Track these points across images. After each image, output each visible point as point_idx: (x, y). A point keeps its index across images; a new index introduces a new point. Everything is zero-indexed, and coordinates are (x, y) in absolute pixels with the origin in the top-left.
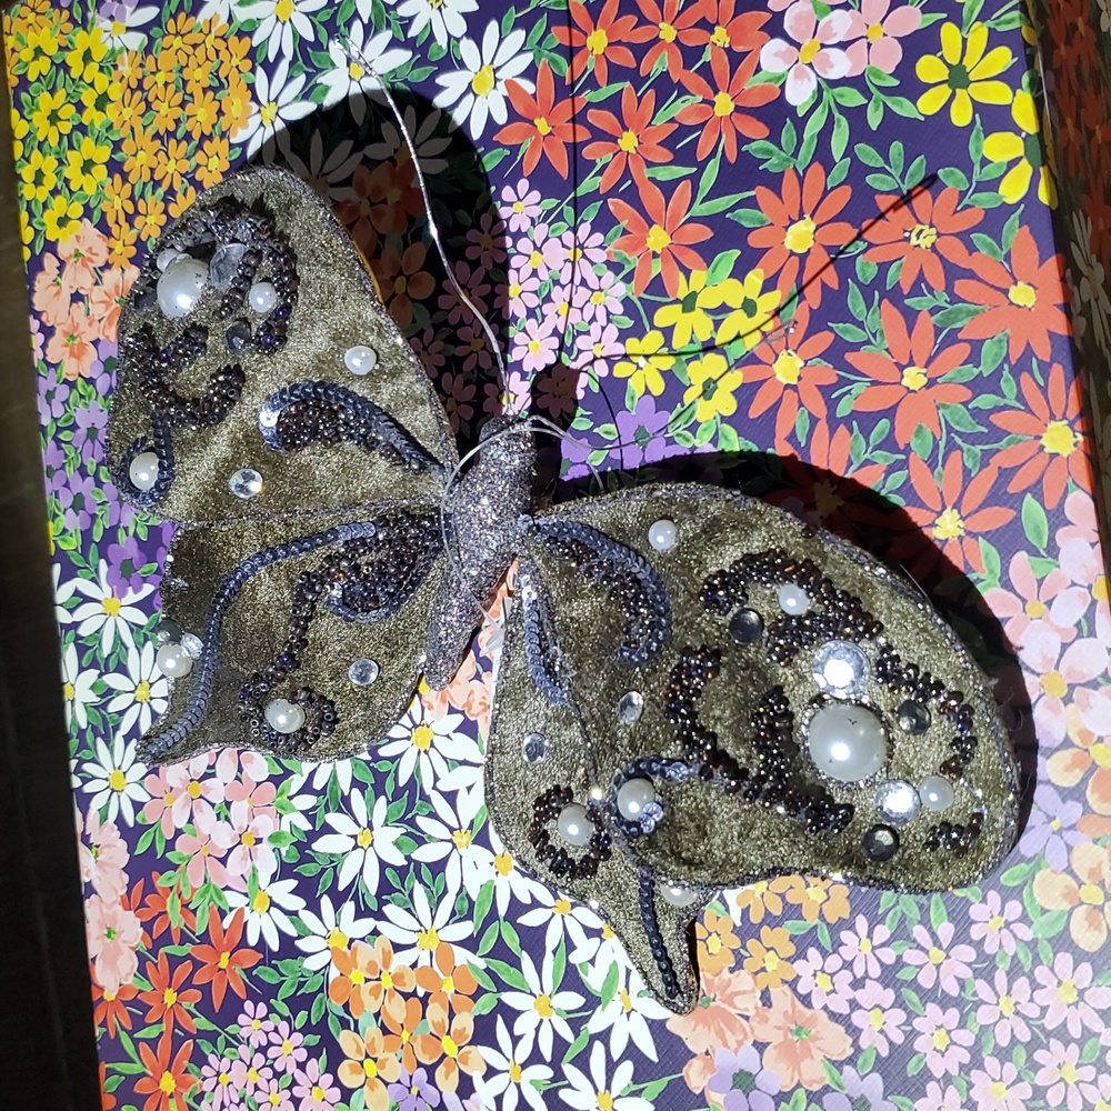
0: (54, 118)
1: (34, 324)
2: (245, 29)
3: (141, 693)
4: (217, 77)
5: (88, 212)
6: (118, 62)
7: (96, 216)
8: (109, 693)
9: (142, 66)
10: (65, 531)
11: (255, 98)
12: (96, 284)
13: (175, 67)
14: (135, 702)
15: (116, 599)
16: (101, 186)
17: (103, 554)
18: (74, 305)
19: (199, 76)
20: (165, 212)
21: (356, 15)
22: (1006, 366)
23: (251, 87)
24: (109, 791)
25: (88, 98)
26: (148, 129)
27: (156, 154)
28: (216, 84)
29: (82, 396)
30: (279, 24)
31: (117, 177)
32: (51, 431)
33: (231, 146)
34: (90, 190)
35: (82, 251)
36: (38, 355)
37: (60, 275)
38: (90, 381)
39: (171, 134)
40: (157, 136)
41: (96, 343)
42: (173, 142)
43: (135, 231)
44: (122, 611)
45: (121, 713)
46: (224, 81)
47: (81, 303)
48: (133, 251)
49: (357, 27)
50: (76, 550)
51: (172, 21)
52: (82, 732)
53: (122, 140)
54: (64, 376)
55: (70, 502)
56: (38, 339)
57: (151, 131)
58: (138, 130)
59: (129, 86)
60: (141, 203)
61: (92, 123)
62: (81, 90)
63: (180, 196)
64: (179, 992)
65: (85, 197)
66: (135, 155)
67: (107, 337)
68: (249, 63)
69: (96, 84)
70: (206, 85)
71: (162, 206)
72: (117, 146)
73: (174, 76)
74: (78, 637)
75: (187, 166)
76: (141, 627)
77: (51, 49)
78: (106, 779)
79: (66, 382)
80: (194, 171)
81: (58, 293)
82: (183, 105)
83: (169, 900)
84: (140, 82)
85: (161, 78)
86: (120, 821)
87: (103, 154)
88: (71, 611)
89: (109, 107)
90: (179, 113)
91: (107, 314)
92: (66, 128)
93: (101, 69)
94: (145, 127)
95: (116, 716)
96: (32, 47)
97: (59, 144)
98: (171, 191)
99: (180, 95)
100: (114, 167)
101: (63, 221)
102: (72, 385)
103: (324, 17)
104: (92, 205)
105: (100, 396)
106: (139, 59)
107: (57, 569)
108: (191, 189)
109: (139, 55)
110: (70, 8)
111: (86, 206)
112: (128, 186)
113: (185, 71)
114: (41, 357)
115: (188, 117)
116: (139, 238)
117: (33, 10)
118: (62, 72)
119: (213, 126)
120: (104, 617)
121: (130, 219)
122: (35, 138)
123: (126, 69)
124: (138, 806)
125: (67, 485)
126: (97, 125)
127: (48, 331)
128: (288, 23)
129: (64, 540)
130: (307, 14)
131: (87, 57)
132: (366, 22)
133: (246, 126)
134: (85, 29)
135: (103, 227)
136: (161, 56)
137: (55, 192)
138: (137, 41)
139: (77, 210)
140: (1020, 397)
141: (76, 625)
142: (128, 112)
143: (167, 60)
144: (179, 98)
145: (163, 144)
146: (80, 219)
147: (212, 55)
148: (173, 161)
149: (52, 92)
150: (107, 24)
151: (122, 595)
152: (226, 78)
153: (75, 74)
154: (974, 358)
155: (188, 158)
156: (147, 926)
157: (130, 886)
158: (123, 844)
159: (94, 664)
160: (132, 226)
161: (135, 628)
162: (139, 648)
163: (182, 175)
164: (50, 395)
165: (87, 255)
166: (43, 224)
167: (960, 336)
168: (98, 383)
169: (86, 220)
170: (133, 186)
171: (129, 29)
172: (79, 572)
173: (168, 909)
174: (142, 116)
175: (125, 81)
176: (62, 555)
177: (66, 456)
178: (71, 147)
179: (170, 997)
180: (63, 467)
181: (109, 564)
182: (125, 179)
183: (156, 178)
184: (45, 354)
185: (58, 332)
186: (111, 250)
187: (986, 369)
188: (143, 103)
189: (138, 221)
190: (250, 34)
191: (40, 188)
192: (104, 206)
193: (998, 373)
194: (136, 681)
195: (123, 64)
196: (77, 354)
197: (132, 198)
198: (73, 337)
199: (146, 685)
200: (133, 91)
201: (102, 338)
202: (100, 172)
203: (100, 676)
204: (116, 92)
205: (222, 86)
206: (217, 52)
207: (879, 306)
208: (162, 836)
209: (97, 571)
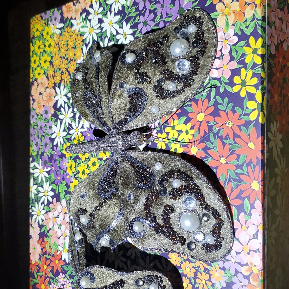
0: (39, 47)
1: (31, 98)
2: (82, 34)
3: (46, 193)
4: (75, 45)
5: (45, 73)
6: (54, 36)
7: (46, 74)
8: (39, 192)
9: (59, 38)
10: (33, 150)
11: (83, 53)
12: (45, 91)
13: (66, 40)
14: (44, 196)
15: (42, 170)
16: (48, 67)
17: (41, 158)
18: (40, 95)
19: (71, 44)
20: (61, 77)
21: (107, 36)
22: (245, 163)
23: (82, 49)
24: (37, 215)
25: (47, 44)
26: (59, 55)
27: (60, 62)
28: (74, 47)
29: (40, 118)
30: (90, 35)
31: (52, 65)
32: (33, 125)
33: (77, 64)
34: (45, 68)
35: (43, 82)
36: (31, 106)
37: (38, 87)
38: (42, 115)
39: (64, 58)
40: (61, 57)
41: (44, 106)
42: (64, 59)
43: (54, 80)
44: (43, 173)
45: (41, 197)
46: (76, 46)
47: (41, 95)
48: (53, 85)
49: (107, 39)
50: (35, 155)
51: (66, 28)
52: (33, 200)
53: (53, 56)
54: (36, 113)
55: (35, 143)
56: (32, 102)
57: (60, 56)
58: (57, 54)
59: (56, 43)
60: (56, 73)
61: (47, 50)
62: (45, 42)
63: (64, 73)
64: (47, 266)
65: (44, 69)
66: (56, 61)
67: (46, 105)
68: (82, 43)
69: (49, 41)
70: (72, 47)
71: (60, 75)
72: (52, 58)
73: (66, 43)
74: (34, 177)
75: (67, 66)
76: (47, 178)
77: (40, 30)
78: (37, 212)
79: (37, 114)
80: (68, 68)
81: (37, 92)
82: (67, 51)
83: (47, 244)
84: (58, 42)
85: (63, 42)
86: (38, 223)
87: (49, 59)
88: (33, 170)
89: (51, 47)
90: (66, 52)
91: (46, 99)
92: (42, 50)
93: (50, 37)
94: (58, 54)
95: (40, 198)
96: (36, 28)
97: (40, 54)
98: (62, 72)
99: (67, 48)
100: (51, 63)
101: (39, 74)
102: (38, 115)
103: (100, 35)
104: (46, 71)
105: (44, 119)
106: (58, 37)
107: (31, 159)
108: (67, 72)
109: (59, 35)
110: (45, 20)
111: (44, 71)
112: (54, 68)
113: (68, 42)
114: (32, 107)
115: (68, 54)
116: (55, 82)
117: (37, 19)
118: (42, 36)
119: (73, 57)
120: (40, 173)
121: (53, 77)
122: (35, 52)
123: (55, 38)
124: (43, 220)
125: (35, 139)
126: (48, 52)
127: (34, 100)
128: (91, 35)
129: (33, 153)
130: (96, 33)
131: (47, 33)
132: (109, 38)
133: (80, 59)
134: (48, 26)
135: (47, 77)
136: (63, 37)
137: (38, 66)
138: (58, 32)
139: (42, 72)
140: (247, 172)
141: (33, 174)
142: (55, 50)
143: (65, 38)
144: (66, 48)
145: (62, 60)
146: (43, 74)
147: (74, 39)
148: (64, 64)
149: (39, 41)
150: (52, 26)
151: (44, 169)
152: (77, 46)
153: (45, 37)
154: (238, 159)
155: (67, 64)
156: (42, 249)
157: (39, 239)
158: (39, 228)
159: (36, 184)
160: (54, 79)
161: (46, 178)
162: (46, 182)
163: (65, 69)
164: (33, 116)
165: (44, 84)
166: (35, 74)
167: (235, 152)
168: (43, 116)
169: (44, 75)
170: (55, 69)
171: (57, 28)
172: (35, 161)
173: (47, 246)
174: (58, 51)
175: (55, 41)
176: (32, 156)
177: (35, 132)
178: (42, 56)
179: (45, 267)
180: (34, 135)
181: (42, 161)
182: (53, 67)
183: (60, 68)
184: (33, 106)
185: (36, 101)
186: (49, 84)
187: (240, 163)
188: (59, 48)
189: (55, 78)
190: (83, 36)
191: (35, 64)
192: (48, 72)
193: (243, 165)
194: (45, 190)
195: (55, 37)
196: (40, 108)
197: (54, 72)
198: (39, 104)
199: (47, 192)
200: (56, 44)
201: (45, 105)
202: (48, 63)
203: (38, 187)
204: (53, 44)
205: (76, 48)
206: (76, 38)
207: (217, 140)
208: (47, 229)
209: (39, 162)
